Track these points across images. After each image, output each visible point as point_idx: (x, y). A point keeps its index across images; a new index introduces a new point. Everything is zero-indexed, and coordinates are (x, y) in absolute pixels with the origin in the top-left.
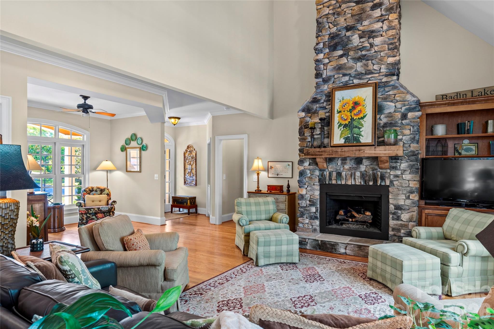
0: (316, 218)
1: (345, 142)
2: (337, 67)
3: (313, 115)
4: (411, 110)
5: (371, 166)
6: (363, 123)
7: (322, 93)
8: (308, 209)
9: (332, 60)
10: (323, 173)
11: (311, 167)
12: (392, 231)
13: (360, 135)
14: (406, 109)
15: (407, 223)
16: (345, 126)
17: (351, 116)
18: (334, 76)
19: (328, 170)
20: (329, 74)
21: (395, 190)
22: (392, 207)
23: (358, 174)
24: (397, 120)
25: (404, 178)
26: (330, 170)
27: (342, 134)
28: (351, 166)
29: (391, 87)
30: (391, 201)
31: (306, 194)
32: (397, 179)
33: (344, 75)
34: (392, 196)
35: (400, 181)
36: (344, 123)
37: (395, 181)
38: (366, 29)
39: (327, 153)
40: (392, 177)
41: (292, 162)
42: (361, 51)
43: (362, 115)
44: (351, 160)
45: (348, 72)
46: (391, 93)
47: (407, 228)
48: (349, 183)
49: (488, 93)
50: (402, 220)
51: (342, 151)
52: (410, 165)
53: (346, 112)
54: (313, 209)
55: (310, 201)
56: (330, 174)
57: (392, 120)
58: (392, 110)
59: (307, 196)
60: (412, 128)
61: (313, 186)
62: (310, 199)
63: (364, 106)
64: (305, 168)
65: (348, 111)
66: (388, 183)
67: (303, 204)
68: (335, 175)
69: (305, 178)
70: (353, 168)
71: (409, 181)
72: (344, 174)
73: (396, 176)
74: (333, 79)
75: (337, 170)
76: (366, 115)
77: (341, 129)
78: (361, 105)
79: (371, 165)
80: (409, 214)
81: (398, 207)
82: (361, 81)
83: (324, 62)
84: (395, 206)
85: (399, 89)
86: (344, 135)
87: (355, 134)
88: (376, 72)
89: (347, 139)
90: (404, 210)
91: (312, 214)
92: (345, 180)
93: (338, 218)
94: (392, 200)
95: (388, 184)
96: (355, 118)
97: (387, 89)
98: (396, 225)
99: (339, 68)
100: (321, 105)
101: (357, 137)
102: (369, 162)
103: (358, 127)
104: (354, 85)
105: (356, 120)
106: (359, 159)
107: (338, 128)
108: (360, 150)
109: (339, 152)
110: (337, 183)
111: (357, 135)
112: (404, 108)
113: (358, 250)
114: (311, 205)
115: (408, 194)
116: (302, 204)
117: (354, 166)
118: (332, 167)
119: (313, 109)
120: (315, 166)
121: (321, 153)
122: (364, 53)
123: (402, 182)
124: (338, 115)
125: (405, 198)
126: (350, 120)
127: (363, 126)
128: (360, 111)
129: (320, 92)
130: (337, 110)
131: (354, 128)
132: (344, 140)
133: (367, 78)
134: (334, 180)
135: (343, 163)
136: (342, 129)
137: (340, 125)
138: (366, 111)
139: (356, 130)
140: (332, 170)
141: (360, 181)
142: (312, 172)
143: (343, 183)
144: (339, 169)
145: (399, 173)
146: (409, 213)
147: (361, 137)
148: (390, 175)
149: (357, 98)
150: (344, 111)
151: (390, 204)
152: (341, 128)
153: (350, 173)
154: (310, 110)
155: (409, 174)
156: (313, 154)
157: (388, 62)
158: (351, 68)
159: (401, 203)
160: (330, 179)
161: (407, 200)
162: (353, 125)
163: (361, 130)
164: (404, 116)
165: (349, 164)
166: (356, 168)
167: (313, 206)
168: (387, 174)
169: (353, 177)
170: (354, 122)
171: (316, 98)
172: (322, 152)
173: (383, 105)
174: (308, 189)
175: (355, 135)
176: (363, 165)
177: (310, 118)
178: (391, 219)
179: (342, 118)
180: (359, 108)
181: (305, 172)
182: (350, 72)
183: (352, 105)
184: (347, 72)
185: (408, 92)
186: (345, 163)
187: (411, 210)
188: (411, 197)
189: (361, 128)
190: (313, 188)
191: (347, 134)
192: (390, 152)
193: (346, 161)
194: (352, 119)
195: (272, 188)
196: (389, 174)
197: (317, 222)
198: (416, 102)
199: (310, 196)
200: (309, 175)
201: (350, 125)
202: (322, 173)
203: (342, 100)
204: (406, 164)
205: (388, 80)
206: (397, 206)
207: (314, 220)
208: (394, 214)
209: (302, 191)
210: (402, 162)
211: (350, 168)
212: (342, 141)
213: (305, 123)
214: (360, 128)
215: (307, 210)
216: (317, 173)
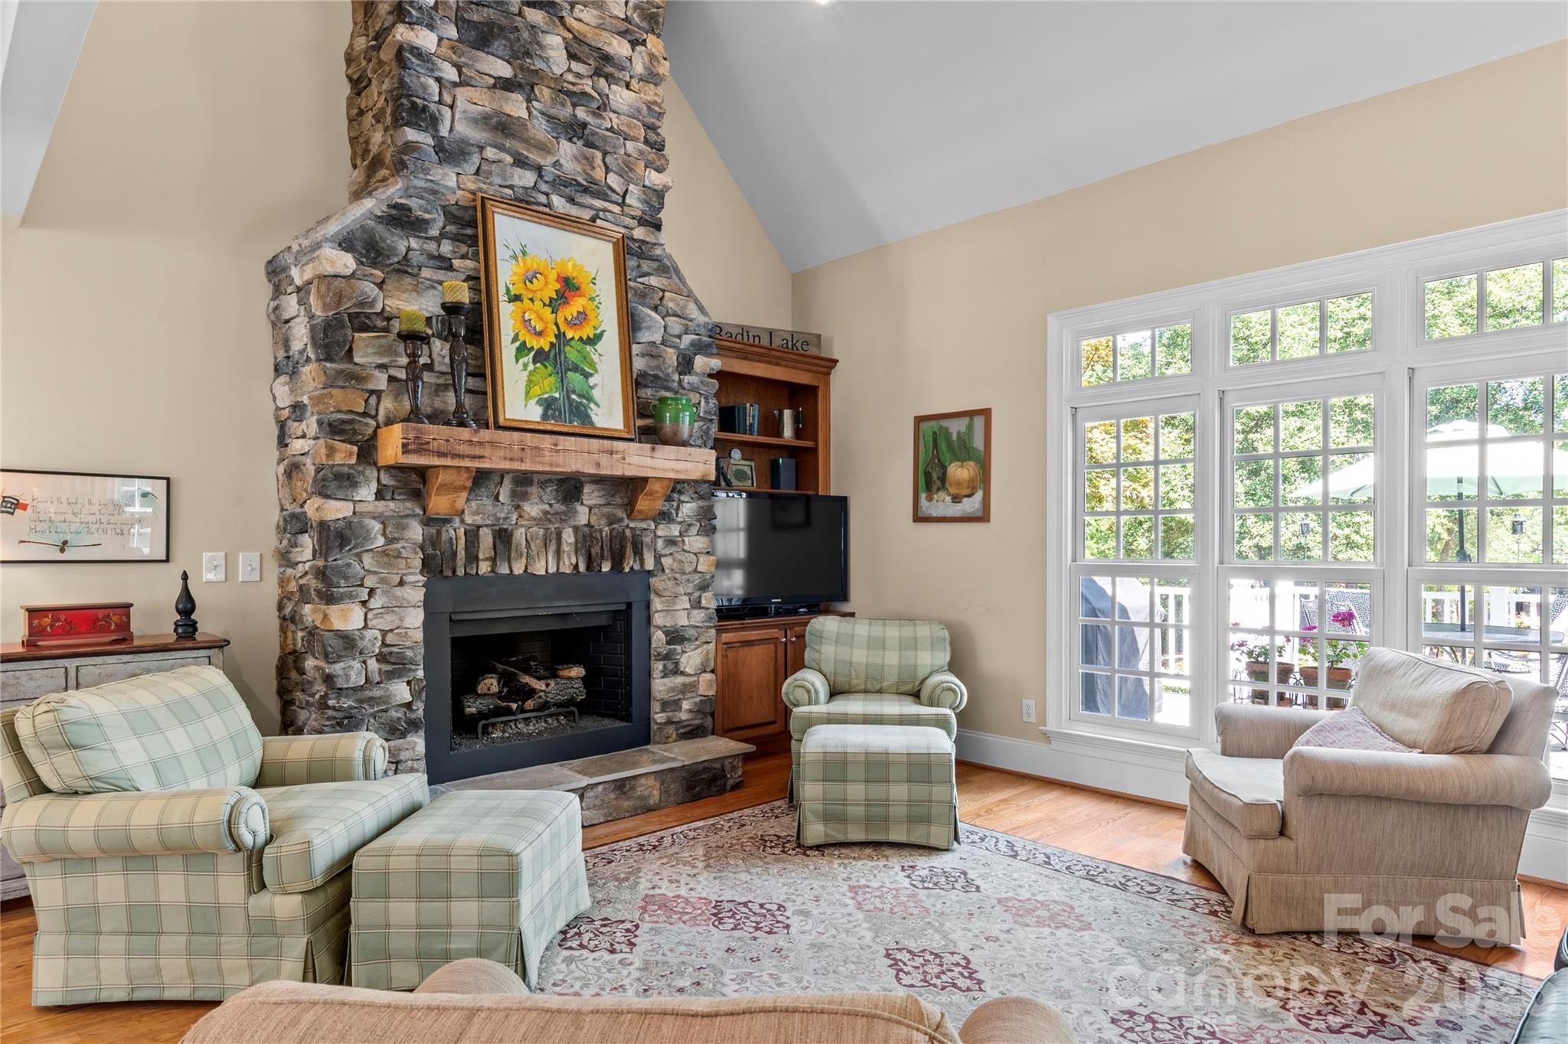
0: (413, 725)
1: (545, 417)
2: (495, 120)
3: (394, 276)
4: (700, 348)
5: (605, 510)
6: (595, 358)
7: (431, 197)
8: (376, 693)
9: (473, 82)
10: (439, 533)
11: (389, 507)
12: (663, 711)
13: (590, 399)
14: (693, 344)
15: (695, 679)
16: (540, 356)
17: (556, 324)
18: (482, 148)
19: (462, 521)
20: (463, 129)
21: (670, 584)
22: (658, 638)
23: (568, 537)
24: (670, 370)
25: (687, 548)
26: (469, 519)
27: (530, 384)
28: (547, 508)
29: (654, 265)
30: (658, 619)
31: (366, 627)
32: (673, 549)
33: (520, 162)
34: (662, 603)
35: (677, 556)
36: (535, 343)
37: (666, 555)
38: (589, 35)
39: (501, 453)
40: (660, 543)
41: (168, 479)
42: (574, 105)
43: (587, 331)
44: (543, 485)
45: (535, 157)
46: (653, 281)
47: (694, 694)
48: (539, 569)
49: (799, 345)
50: (683, 673)
51: (557, 451)
52: (702, 507)
53: (538, 304)
54: (401, 691)
55: (382, 658)
56: (473, 535)
57: (658, 367)
58: (657, 337)
59: (369, 634)
60: (703, 400)
61: (398, 591)
62: (385, 650)
63: (592, 299)
64: (360, 508)
65: (545, 305)
66: (650, 565)
67: (353, 677)
68: (490, 539)
69: (359, 556)
70: (556, 513)
71: (695, 554)
72: (520, 535)
73: (671, 542)
74: (476, 159)
75: (498, 519)
76: (603, 331)
77: (525, 366)
78: (584, 296)
79: (608, 504)
80: (699, 650)
81: (676, 637)
82: (574, 211)
83: (439, 69)
84: (666, 633)
85: (670, 278)
86: (537, 390)
87: (574, 392)
88: (615, 197)
89: (548, 405)
90: (689, 640)
91: (394, 714)
92: (524, 561)
93: (474, 710)
94: (660, 614)
95: (652, 568)
96: (569, 335)
97: (646, 266)
98: (673, 689)
99: (502, 127)
100: (432, 246)
101: (581, 403)
102: (601, 493)
103: (582, 370)
104: (552, 213)
105: (572, 343)
106: (573, 482)
107: (517, 362)
108: (612, 453)
109: (547, 453)
110: (493, 571)
111: (580, 396)
112: (687, 339)
113: (616, 799)
114: (390, 676)
115: (697, 594)
116: (347, 677)
117: (558, 507)
118: (480, 510)
119: (392, 250)
120: (409, 504)
121: (477, 451)
122: (581, 113)
123: (683, 558)
124: (511, 307)
125: (688, 606)
126: (554, 340)
127: (597, 372)
128: (582, 317)
129: (426, 190)
130: (508, 291)
131: (570, 370)
132: (539, 410)
133: (591, 207)
134: (486, 559)
135: (519, 496)
136: (531, 367)
137: (522, 350)
138: (600, 318)
139: (574, 377)
140: (478, 520)
141: (574, 561)
142: (393, 527)
143: (519, 569)
144: (503, 515)
145: (675, 530)
146: (698, 647)
147: (592, 405)
148: (656, 537)
149: (570, 265)
150: (531, 300)
151: (653, 630)
152: (525, 359)
153: (541, 532)
154: (379, 253)
155: (698, 534)
156: (443, 449)
157: (647, 183)
158: (543, 148)
159: (682, 620)
160: (472, 558)
161: (695, 612)
162: (565, 357)
163: (592, 381)
164: (686, 364)
165: (537, 500)
166: (564, 513)
167: (400, 676)
168: (647, 536)
169: (552, 548)
170: (567, 348)
171: (410, 210)
172: (481, 444)
173: (638, 315)
174: (375, 603)
175: (574, 397)
176: (582, 504)
177: (380, 285)
178: (660, 675)
179: (526, 323)
180: (577, 305)
181: (362, 527)
182: (542, 162)
183: (558, 286)
184: (530, 155)
185: (690, 295)
186: (525, 496)
187: (702, 639)
188: (704, 603)
189: (591, 375)
190: (396, 598)
191: (547, 389)
192: (688, 465)
193: (529, 489)
194: (560, 336)
195: (66, 621)
196: (652, 535)
197: (418, 743)
198: (710, 330)
199: (384, 633)
200: (380, 541)
201: (555, 356)
202: (433, 531)
203: (519, 254)
204: (693, 505)
205: (648, 239)
206: (673, 632)
207: (403, 736)
208: (667, 657)
209: (345, 617)
210: (683, 498)
211: (546, 513)
212: (533, 413)
213: (356, 305)
214: (587, 376)
215: (371, 699)
216: (416, 532)
